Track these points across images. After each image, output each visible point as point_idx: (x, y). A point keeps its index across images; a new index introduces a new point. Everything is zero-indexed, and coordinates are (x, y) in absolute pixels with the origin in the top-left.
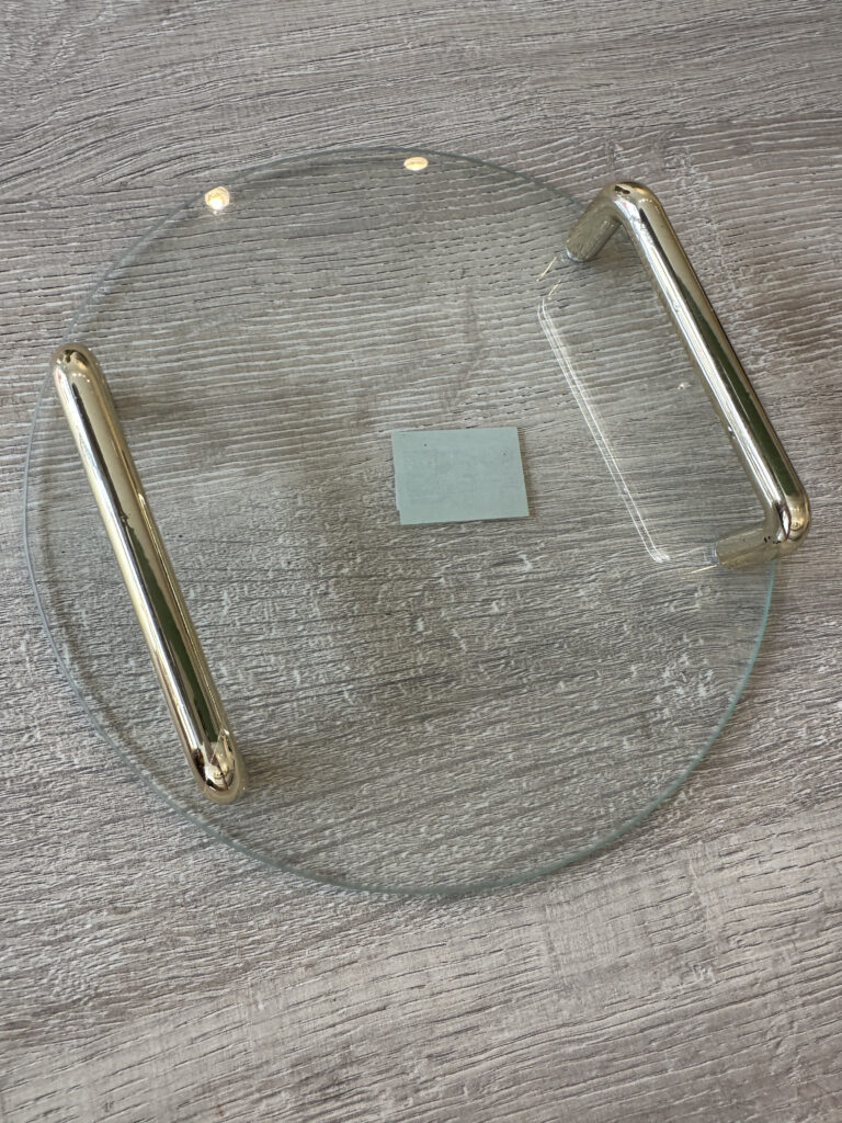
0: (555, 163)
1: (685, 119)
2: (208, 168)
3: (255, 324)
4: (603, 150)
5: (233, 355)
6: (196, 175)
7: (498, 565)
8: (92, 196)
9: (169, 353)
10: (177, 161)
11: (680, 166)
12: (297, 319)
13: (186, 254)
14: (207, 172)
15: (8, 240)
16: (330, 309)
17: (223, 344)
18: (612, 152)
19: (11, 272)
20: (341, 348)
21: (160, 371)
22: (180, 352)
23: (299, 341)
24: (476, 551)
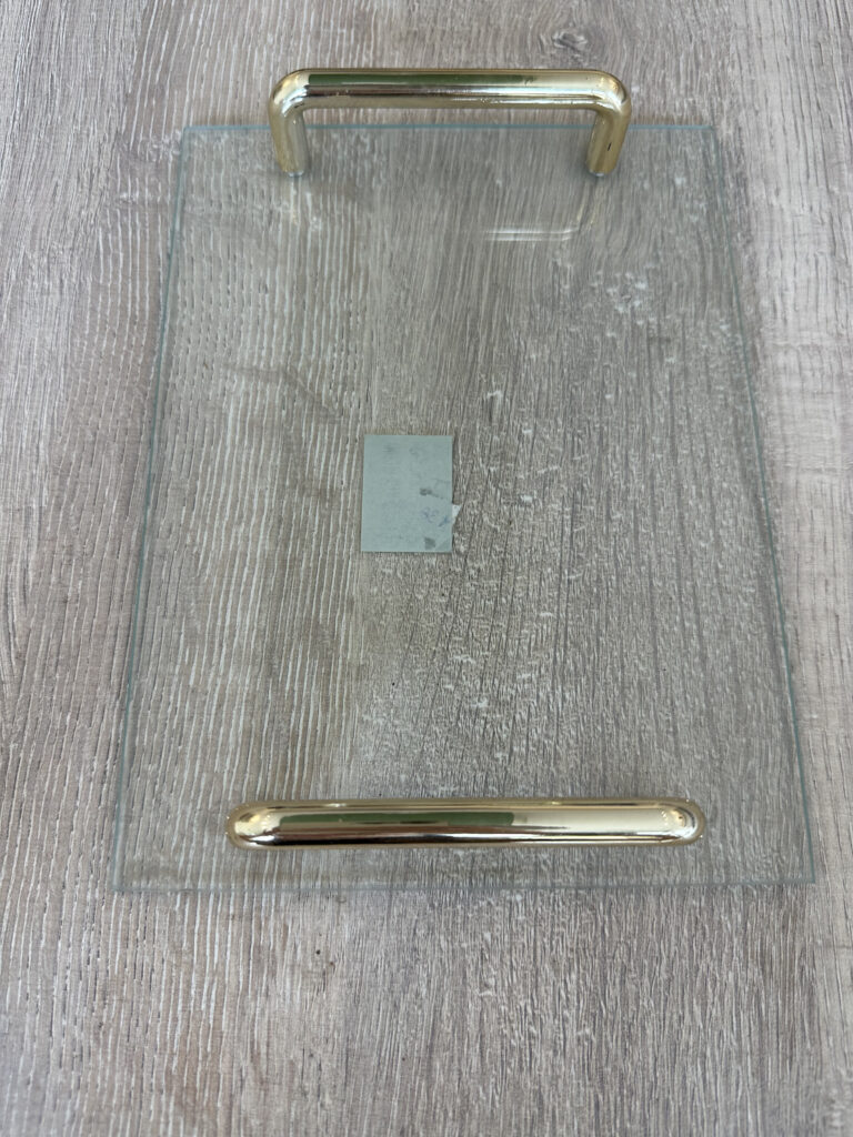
0: (121, 255)
1: (113, 131)
2: (25, 571)
3: (204, 567)
4: (121, 211)
5: (231, 595)
6: (31, 584)
7: (491, 418)
8: (22, 690)
9: (211, 652)
10: (9, 599)
11: (158, 150)
12: (211, 528)
13: (113, 615)
14: (30, 573)
15: (45, 780)
16: (209, 495)
17: (216, 600)
18: (125, 202)
19: (81, 787)
20: (252, 496)
21: (227, 665)
22: (213, 643)
23: (234, 530)
24: (474, 433)
